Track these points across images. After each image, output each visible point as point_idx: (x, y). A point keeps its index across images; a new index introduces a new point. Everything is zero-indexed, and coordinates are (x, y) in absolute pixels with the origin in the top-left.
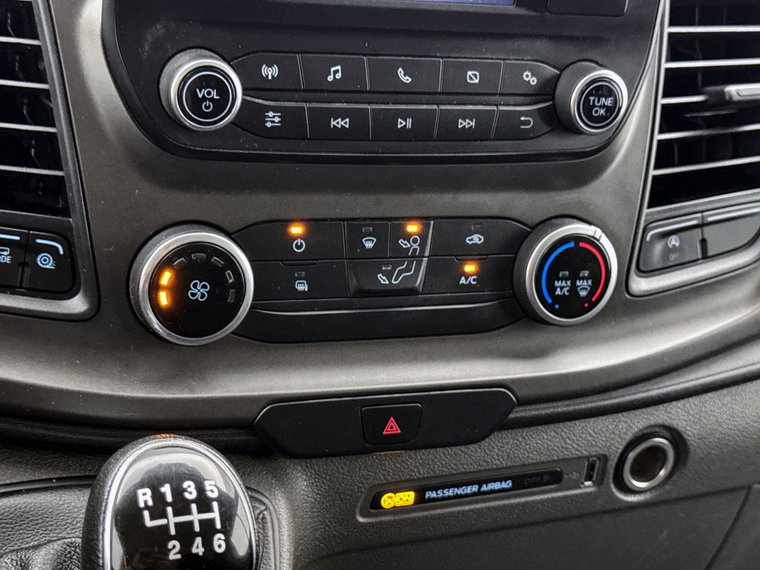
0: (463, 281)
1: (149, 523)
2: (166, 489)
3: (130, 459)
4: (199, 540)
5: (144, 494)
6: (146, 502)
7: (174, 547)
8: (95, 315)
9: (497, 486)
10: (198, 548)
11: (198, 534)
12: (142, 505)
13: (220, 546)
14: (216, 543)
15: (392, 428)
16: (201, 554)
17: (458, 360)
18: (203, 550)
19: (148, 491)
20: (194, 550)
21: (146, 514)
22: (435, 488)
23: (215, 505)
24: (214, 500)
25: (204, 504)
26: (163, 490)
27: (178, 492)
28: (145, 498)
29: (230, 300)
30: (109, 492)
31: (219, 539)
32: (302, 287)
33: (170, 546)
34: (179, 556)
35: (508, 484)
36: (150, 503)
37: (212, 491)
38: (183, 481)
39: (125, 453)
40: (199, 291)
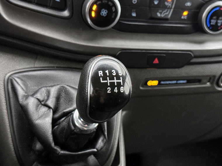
0: (183, 17)
1: (102, 81)
2: (107, 72)
3: (96, 62)
4: (116, 88)
5: (100, 73)
6: (101, 75)
7: (109, 89)
8: (71, 18)
9: (182, 82)
10: (116, 90)
11: (116, 86)
12: (100, 76)
13: (122, 90)
14: (121, 89)
15: (156, 61)
16: (116, 92)
17: (177, 42)
18: (117, 91)
19: (102, 72)
20: (115, 91)
21: (101, 78)
22: (164, 81)
23: (121, 78)
24: (121, 76)
25: (118, 77)
26: (106, 72)
27: (111, 73)
28: (101, 74)
29: (113, 17)
30: (90, 71)
31: (122, 88)
32: (134, 15)
33: (108, 89)
34: (110, 92)
35: (185, 82)
36: (102, 75)
37: (120, 74)
38: (112, 70)
39: (94, 60)
40: (104, 13)
